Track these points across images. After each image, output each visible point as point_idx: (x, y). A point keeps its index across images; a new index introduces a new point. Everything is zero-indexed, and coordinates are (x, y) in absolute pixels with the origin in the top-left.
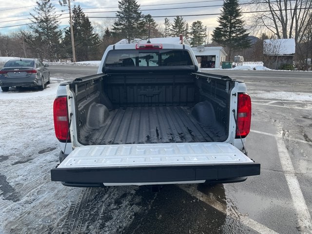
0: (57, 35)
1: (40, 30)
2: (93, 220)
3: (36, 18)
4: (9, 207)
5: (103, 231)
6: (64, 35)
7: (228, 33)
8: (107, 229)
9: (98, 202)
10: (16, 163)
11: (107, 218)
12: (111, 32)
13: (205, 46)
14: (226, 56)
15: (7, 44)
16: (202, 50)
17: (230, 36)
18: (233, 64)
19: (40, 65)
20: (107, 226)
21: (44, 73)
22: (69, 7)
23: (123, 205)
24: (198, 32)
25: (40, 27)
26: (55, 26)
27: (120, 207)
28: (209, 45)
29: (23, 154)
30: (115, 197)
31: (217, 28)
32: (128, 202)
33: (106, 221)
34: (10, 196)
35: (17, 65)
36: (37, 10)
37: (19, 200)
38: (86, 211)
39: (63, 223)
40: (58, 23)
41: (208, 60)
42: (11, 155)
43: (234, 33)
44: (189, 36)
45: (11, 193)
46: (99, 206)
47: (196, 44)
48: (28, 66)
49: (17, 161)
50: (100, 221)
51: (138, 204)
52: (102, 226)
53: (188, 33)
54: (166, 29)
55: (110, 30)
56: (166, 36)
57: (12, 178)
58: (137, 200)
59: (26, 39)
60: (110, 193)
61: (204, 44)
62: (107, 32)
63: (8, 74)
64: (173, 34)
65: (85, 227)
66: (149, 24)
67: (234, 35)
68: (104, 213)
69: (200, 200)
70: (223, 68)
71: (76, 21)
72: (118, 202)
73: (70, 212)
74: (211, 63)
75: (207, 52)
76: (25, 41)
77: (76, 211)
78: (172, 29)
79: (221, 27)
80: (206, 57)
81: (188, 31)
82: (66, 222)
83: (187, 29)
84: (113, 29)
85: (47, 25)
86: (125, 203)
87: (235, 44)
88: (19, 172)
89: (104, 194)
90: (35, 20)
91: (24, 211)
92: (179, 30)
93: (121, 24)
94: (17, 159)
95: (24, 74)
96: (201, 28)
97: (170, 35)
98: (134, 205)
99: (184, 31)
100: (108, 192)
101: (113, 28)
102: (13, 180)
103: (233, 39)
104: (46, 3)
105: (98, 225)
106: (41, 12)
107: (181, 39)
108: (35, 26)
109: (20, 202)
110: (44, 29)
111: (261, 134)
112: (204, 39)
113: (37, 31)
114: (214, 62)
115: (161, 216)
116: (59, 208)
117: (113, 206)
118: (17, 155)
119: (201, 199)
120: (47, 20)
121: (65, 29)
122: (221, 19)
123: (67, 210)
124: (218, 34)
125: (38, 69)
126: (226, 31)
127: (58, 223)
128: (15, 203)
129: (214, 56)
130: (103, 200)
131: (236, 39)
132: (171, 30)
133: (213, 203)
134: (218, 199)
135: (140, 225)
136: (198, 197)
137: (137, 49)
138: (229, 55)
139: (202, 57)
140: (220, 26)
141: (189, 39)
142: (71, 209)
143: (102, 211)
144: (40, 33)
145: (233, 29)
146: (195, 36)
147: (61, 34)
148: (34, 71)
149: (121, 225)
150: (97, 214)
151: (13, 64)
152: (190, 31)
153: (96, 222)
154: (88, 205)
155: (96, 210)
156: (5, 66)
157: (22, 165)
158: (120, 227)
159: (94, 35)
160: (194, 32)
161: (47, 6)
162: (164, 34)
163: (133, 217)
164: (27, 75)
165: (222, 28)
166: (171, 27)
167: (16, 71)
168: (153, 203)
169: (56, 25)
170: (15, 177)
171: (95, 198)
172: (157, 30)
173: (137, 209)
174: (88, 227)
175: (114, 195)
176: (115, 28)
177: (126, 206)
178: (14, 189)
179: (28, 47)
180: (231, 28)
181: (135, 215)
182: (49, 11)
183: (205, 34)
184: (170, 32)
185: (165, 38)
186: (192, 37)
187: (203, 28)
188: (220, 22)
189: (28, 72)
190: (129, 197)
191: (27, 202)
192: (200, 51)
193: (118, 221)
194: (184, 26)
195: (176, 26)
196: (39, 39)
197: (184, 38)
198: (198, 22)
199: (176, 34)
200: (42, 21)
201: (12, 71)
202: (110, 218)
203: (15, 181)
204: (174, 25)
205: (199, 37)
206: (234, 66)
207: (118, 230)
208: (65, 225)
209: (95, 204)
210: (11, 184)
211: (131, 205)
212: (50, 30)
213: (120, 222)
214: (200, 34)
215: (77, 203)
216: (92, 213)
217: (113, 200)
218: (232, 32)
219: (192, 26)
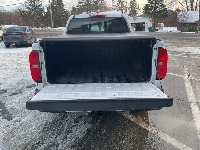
0: (41, 11)
1: (30, 7)
2: (59, 133)
4: (5, 124)
5: (65, 141)
6: (46, 10)
7: (154, 8)
8: (68, 140)
9: (63, 121)
10: (12, 94)
11: (69, 132)
12: (77, 8)
13: (139, 16)
14: (152, 23)
15: (10, 17)
16: (136, 19)
17: (155, 10)
18: (157, 28)
19: (29, 31)
20: (69, 137)
21: (32, 35)
23: (80, 123)
24: (133, 7)
25: (30, 5)
26: (40, 5)
27: (77, 125)
28: (141, 16)
29: (17, 89)
30: (74, 118)
31: (147, 5)
32: (83, 121)
33: (68, 134)
34: (6, 116)
35: (15, 30)
37: (12, 119)
38: (55, 127)
39: (40, 135)
40: (41, 2)
41: (140, 26)
42: (9, 89)
43: (158, 8)
44: (128, 10)
45: (7, 115)
46: (64, 124)
47: (132, 15)
48: (22, 31)
49: (12, 93)
50: (64, 134)
51: (90, 123)
52: (65, 137)
53: (127, 8)
54: (112, 6)
55: (76, 7)
56: (112, 10)
57: (8, 104)
58: (89, 120)
59: (22, 13)
60: (72, 115)
61: (137, 15)
62: (74, 8)
63: (9, 36)
64: (117, 9)
65: (54, 138)
66: (101, 2)
67: (158, 9)
68: (67, 128)
69: (131, 121)
70: (150, 31)
72: (76, 121)
73: (45, 128)
74: (142, 28)
75: (140, 21)
76: (21, 14)
77: (48, 127)
78: (116, 5)
79: (149, 4)
80: (139, 24)
81: (127, 7)
82: (42, 134)
83: (126, 5)
84: (78, 6)
85: (35, 4)
86: (81, 122)
87: (158, 15)
88: (13, 101)
89: (68, 116)
90: (27, 1)
91: (15, 127)
92: (121, 6)
93: (82, 3)
94: (13, 92)
95: (19, 36)
96: (136, 5)
97: (115, 10)
98: (87, 123)
99: (124, 7)
100: (70, 114)
101: (77, 5)
102: (9, 106)
103: (157, 12)
105: (63, 137)
107: (122, 12)
108: (27, 4)
109: (13, 120)
110: (32, 6)
111: (174, 76)
112: (138, 12)
113: (28, 8)
114: (144, 27)
115: (104, 131)
116: (38, 125)
117: (73, 124)
118: (13, 89)
119: (132, 120)
120: (34, 0)
121: (46, 6)
123: (43, 126)
124: (147, 8)
125: (28, 32)
126: (152, 7)
127: (36, 135)
128: (9, 121)
129: (144, 23)
130: (67, 119)
131: (159, 12)
132: (116, 6)
133: (140, 122)
134: (143, 120)
135: (90, 137)
136: (130, 119)
137: (90, 18)
138: (154, 22)
139: (136, 24)
140: (149, 3)
141: (128, 12)
142: (45, 126)
143: (66, 127)
144: (30, 9)
145: (157, 5)
146: (132, 10)
147: (44, 10)
148: (26, 34)
149: (78, 137)
150: (62, 129)
151: (12, 29)
152: (128, 6)
153: (62, 134)
154: (57, 123)
155: (62, 126)
156: (7, 31)
157: (15, 96)
158: (77, 138)
159: (65, 10)
160: (131, 7)
162: (111, 9)
163: (86, 132)
164: (21, 37)
165: (150, 5)
166: (116, 4)
167: (14, 34)
168: (100, 122)
169: (40, 3)
170: (11, 104)
171: (61, 118)
172: (106, 6)
173: (89, 126)
174: (56, 138)
175: (74, 116)
176: (79, 5)
177: (82, 124)
178: (9, 112)
179: (23, 18)
180: (155, 4)
181: (87, 130)
183: (138, 9)
184: (115, 8)
185: (112, 11)
186: (130, 10)
187: (137, 4)
189: (22, 34)
190: (84, 118)
191: (17, 121)
192: (135, 20)
193: (76, 134)
194: (125, 3)
195: (119, 4)
196: (30, 13)
197: (124, 11)
199: (119, 9)
201: (11, 34)
202: (71, 132)
203: (11, 107)
204: (118, 3)
205: (134, 11)
206: (157, 30)
207: (75, 140)
208: (41, 136)
209: (61, 123)
210: (8, 108)
211: (85, 123)
212: (37, 7)
213: (77, 135)
214: (135, 9)
215: (49, 121)
216: (59, 128)
217: (73, 120)
218: (157, 7)
219: (130, 3)
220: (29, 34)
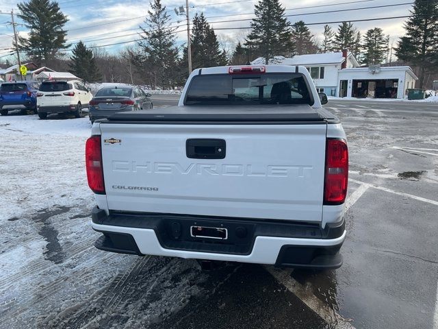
0: (173, 54)
1: (151, 47)
2: (137, 298)
3: (147, 33)
4: (48, 269)
5: (143, 313)
6: (181, 55)
7: (420, 46)
8: (148, 312)
9: (151, 276)
10: (76, 217)
11: (155, 297)
12: (245, 49)
13: (386, 65)
14: (414, 82)
15: (114, 66)
16: (377, 71)
17: (424, 50)
18: (428, 92)
19: (140, 95)
20: (151, 308)
21: (144, 104)
22: (187, 17)
23: (181, 284)
24: (375, 45)
25: (151, 44)
26: (170, 43)
27: (176, 286)
28: (391, 64)
29: (88, 206)
30: (174, 272)
31: (404, 39)
32: (187, 280)
33: (151, 302)
34: (54, 256)
35: (113, 93)
36: (148, 22)
37: (61, 262)
38: (133, 285)
39: (100, 297)
40: (173, 38)
41: (386, 87)
42: (74, 207)
43: (431, 45)
44: (361, 51)
45: (56, 253)
46: (150, 281)
47: (372, 62)
48: (124, 95)
49: (77, 214)
50: (144, 300)
51: (200, 285)
52: (145, 307)
53: (360, 46)
54: (326, 41)
55: (243, 46)
56: (325, 51)
57: (63, 234)
58: (202, 279)
59: (134, 59)
60: (172, 266)
61: (384, 62)
62: (239, 48)
63: (99, 105)
64: (336, 48)
65: (123, 305)
66: (301, 35)
67: (430, 48)
68: (154, 290)
69: (288, 291)
70: (409, 98)
71: (197, 34)
72: (176, 279)
73: (113, 284)
74: (390, 91)
75: (385, 74)
76: (133, 62)
77: (120, 284)
78: (334, 40)
79: (410, 36)
80: (384, 81)
81: (359, 43)
82: (104, 296)
83: (358, 41)
84: (246, 45)
85: (160, 42)
86: (185, 281)
87: (432, 62)
88: (74, 229)
89: (163, 267)
90: (145, 35)
91: (62, 276)
92: (346, 42)
93: (256, 37)
94: (78, 211)
95: (117, 106)
96: (380, 39)
97: (331, 50)
98: (195, 286)
99: (353, 43)
100: (169, 265)
101: (246, 42)
102: (63, 237)
103: (428, 54)
104: (159, 12)
105: (140, 304)
106: (153, 24)
107: (345, 55)
108: (145, 42)
109: (62, 264)
110: (155, 47)
112: (385, 55)
113: (147, 50)
114: (396, 90)
115: (224, 305)
116: (102, 277)
117: (167, 283)
118: (81, 207)
119: (291, 289)
120: (160, 34)
121: (182, 46)
122: (410, 24)
123: (111, 281)
124: (406, 48)
125: (138, 98)
126: (418, 43)
127: (94, 296)
128: (56, 265)
129: (396, 81)
130: (159, 274)
131: (433, 54)
132: (333, 42)
133: (306, 296)
134: (316, 293)
135: (192, 312)
136: (287, 287)
137: (230, 73)
138: (421, 79)
139: (377, 81)
140: (408, 34)
141: (361, 55)
142: (115, 280)
143: (151, 288)
144: (151, 52)
145: (429, 39)
146: (371, 50)
147: (176, 53)
148: (130, 102)
149: (168, 309)
150: (144, 290)
151: (108, 92)
152: (363, 42)
153: (139, 301)
154: (138, 278)
155: (145, 285)
156: (96, 96)
157: (80, 220)
158: (166, 312)
159: (220, 52)
160: (370, 45)
161: (161, 17)
162: (323, 49)
163: (187, 301)
164: (122, 107)
165: (411, 38)
166: (333, 38)
167: (109, 102)
168: (221, 286)
169: (171, 40)
170: (68, 234)
171: (149, 270)
172: (311, 43)
173: (196, 290)
174: (127, 305)
175: (174, 269)
176: (248, 42)
177: (184, 286)
178: (61, 249)
179: (136, 70)
180: (425, 38)
181: (192, 298)
182: (163, 23)
183: (386, 47)
184: (332, 46)
185: (323, 54)
186: (366, 51)
187: (384, 38)
188: (408, 28)
189: (123, 103)
190: (192, 275)
191: (69, 266)
192: (374, 73)
193: (167, 304)
194: (354, 36)
195: (341, 37)
196: (151, 59)
197: (349, 53)
198: (376, 29)
199: (341, 48)
200: (154, 36)
201: (103, 101)
202: (158, 298)
203: (66, 239)
204: (338, 35)
205: (377, 52)
206: (427, 96)
207: (161, 315)
208: (102, 299)
209: (146, 278)
210: (61, 242)
211: (191, 285)
212: (164, 48)
213: (169, 305)
214: (378, 47)
215: (126, 273)
216: (139, 288)
217: (170, 276)
218: (428, 43)
219: (366, 36)
220: (137, 101)
